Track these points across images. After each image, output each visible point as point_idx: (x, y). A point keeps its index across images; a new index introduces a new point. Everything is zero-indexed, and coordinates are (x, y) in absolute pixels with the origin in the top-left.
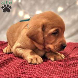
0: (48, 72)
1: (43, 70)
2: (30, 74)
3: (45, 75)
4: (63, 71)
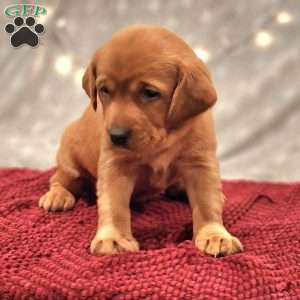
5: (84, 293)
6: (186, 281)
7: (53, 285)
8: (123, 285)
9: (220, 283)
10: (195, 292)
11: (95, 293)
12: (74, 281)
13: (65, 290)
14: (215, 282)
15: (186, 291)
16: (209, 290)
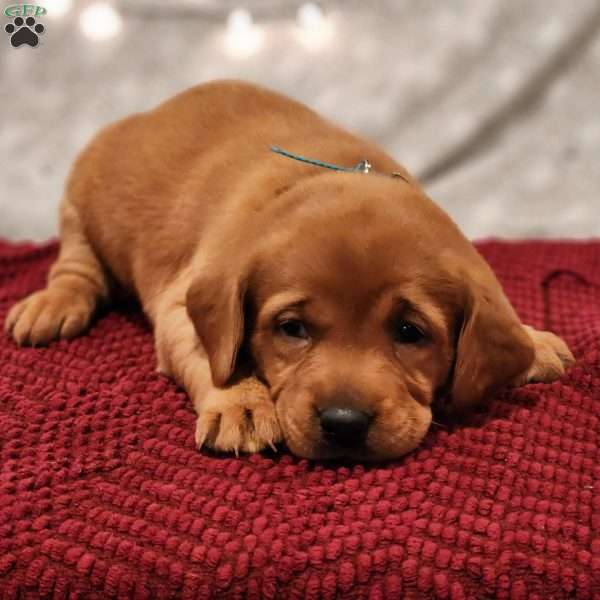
0: (493, 484)
1: (454, 476)
2: (374, 515)
3: (477, 511)
4: (582, 470)
5: (224, 571)
6: (466, 519)
7: (149, 555)
8: (313, 542)
9: (549, 512)
10: (492, 546)
11: (250, 569)
12: (199, 538)
13: (177, 567)
14: (535, 511)
15: (468, 546)
16: (523, 535)
